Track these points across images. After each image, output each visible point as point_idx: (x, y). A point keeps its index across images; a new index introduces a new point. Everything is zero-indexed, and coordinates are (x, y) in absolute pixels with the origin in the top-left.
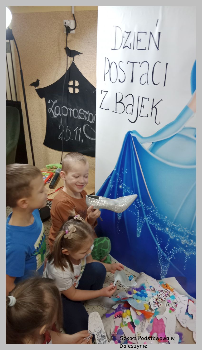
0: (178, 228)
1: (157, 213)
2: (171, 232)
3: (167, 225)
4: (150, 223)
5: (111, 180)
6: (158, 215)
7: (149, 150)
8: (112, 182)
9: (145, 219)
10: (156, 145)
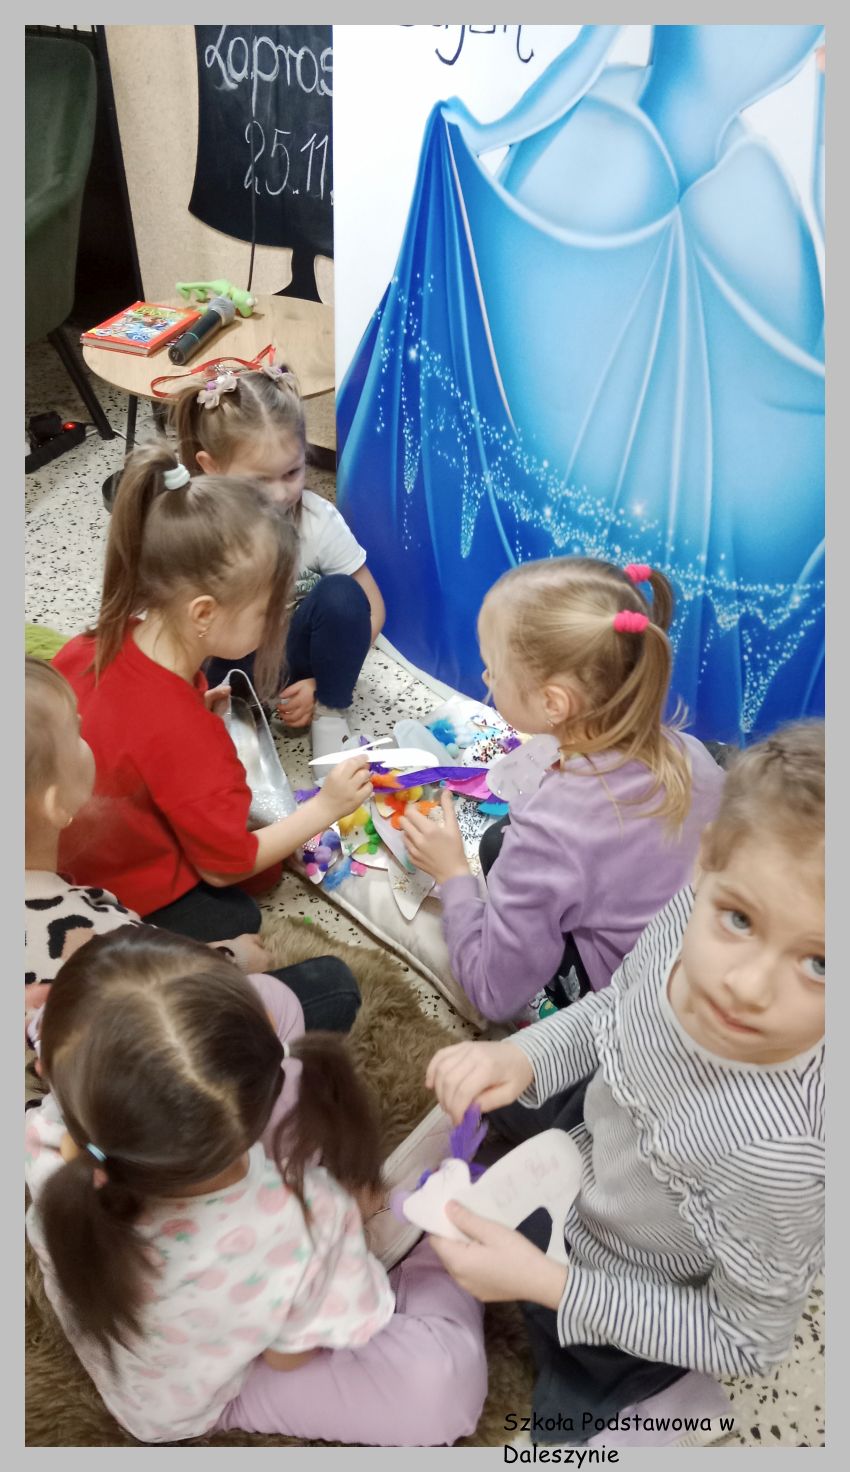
0: (579, 502)
1: (519, 453)
2: (558, 523)
3: (548, 497)
4: (500, 495)
5: (381, 330)
6: (521, 461)
7: (500, 179)
8: (388, 335)
9: (484, 483)
10: (522, 155)
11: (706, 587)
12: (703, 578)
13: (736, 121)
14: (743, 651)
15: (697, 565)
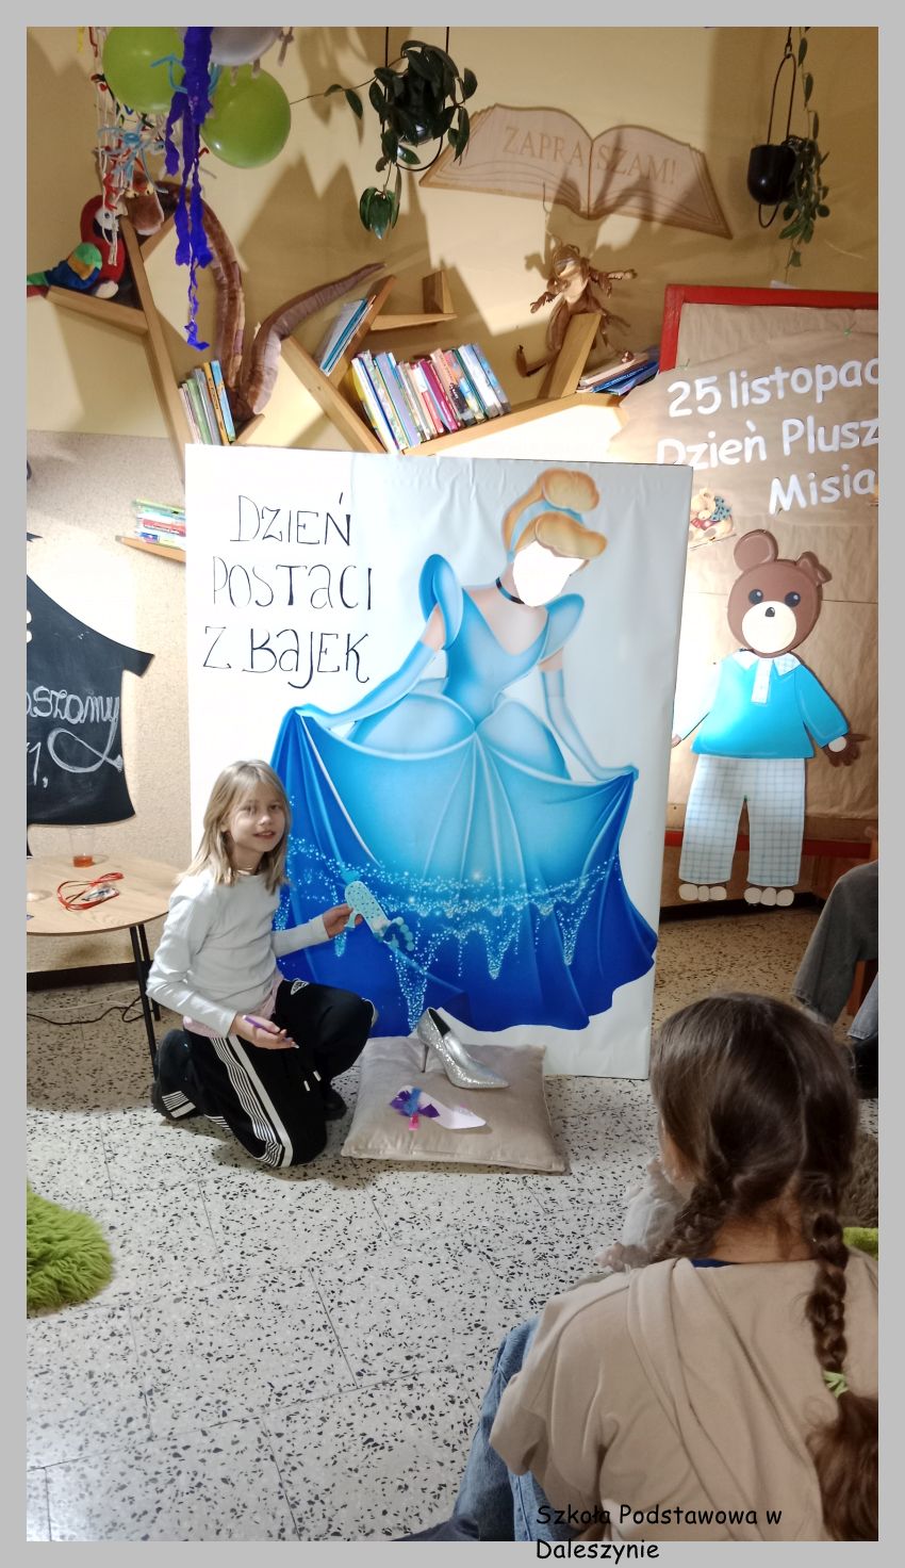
1: (382, 875)
3: (409, 892)
7: (349, 739)
10: (364, 726)
11: (529, 899)
12: (526, 895)
13: (500, 694)
14: (559, 921)
15: (521, 891)
